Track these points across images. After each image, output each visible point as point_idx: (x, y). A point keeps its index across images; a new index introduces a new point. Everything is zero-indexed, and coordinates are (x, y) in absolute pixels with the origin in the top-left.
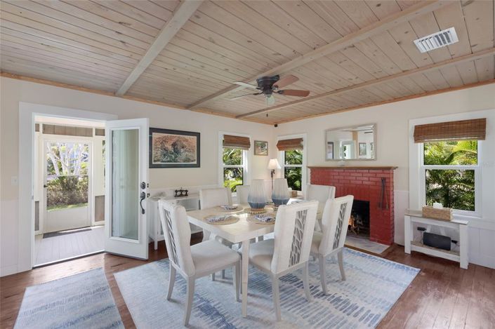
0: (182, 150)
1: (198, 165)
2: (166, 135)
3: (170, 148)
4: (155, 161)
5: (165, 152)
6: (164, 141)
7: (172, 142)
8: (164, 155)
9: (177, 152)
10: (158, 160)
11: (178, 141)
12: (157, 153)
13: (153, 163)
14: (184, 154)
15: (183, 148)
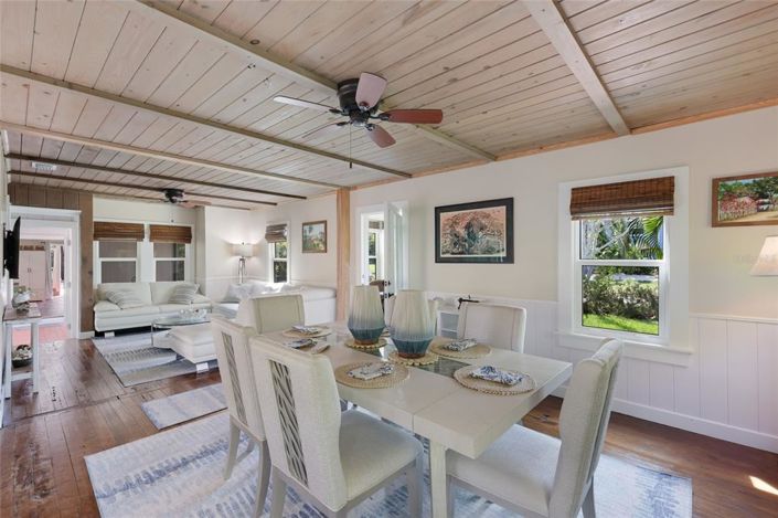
0: (481, 234)
1: (509, 259)
2: (457, 213)
3: (462, 232)
4: (444, 253)
5: (456, 239)
6: (455, 222)
7: (464, 224)
8: (455, 244)
9: (472, 236)
10: (447, 252)
11: (473, 219)
12: (446, 242)
13: (442, 256)
14: (483, 239)
15: (482, 229)
